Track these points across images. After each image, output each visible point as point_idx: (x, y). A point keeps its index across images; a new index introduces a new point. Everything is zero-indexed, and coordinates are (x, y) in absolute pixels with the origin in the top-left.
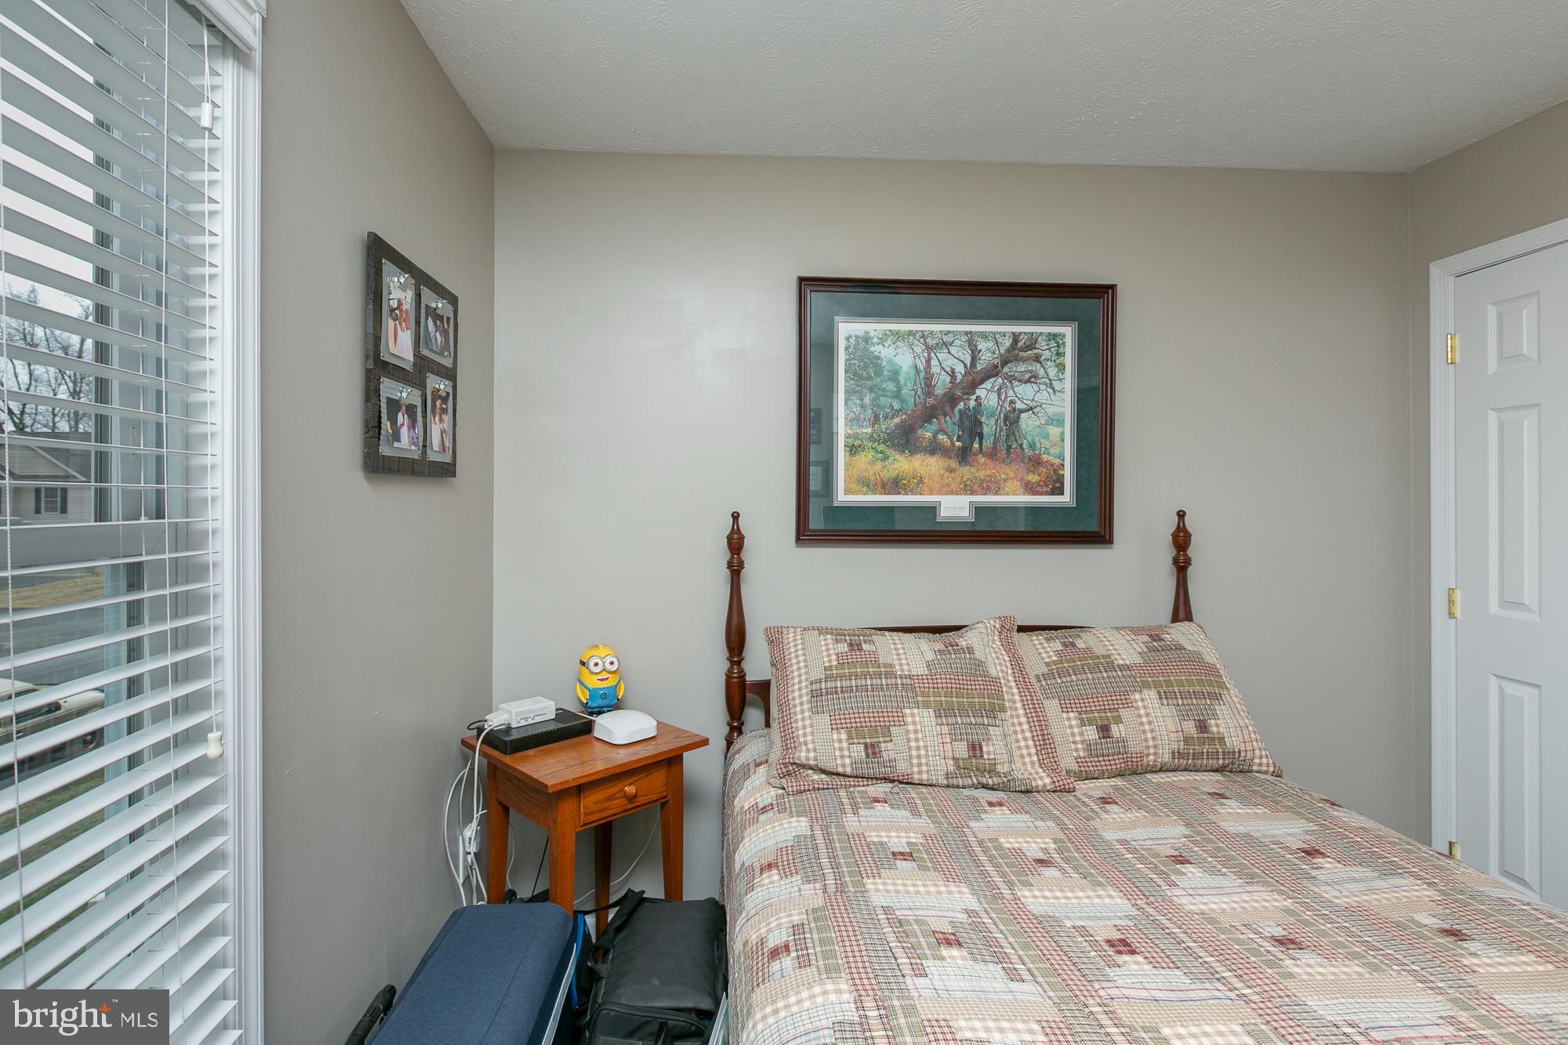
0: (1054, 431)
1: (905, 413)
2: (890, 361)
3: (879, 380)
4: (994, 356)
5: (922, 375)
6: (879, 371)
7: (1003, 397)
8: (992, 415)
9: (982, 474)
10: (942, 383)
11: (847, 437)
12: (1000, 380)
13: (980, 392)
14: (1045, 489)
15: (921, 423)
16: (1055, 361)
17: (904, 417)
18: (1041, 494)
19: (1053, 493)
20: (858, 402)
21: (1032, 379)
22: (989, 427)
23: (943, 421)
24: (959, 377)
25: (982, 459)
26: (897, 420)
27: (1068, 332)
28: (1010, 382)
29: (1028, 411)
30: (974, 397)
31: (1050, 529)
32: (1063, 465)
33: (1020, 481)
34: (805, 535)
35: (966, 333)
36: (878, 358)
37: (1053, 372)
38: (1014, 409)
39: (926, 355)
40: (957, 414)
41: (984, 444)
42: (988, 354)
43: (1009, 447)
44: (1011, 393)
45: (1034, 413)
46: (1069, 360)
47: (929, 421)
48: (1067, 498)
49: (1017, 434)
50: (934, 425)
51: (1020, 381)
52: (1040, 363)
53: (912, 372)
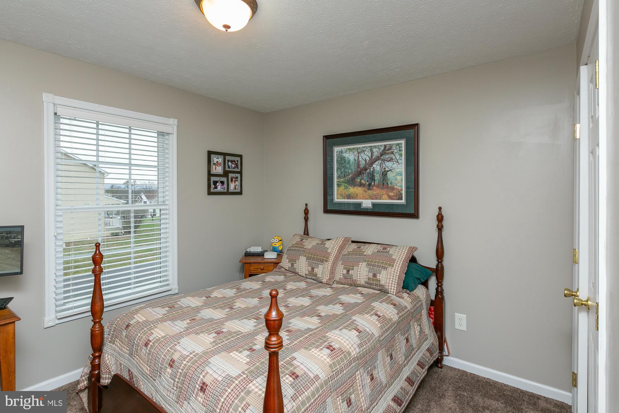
0: (399, 178)
1: (352, 174)
2: (348, 158)
3: (345, 164)
4: (378, 153)
5: (357, 161)
6: (345, 160)
7: (382, 167)
8: (378, 173)
9: (375, 193)
10: (362, 163)
11: (337, 182)
12: (380, 161)
13: (374, 166)
14: (396, 198)
15: (356, 177)
16: (399, 153)
17: (352, 175)
18: (395, 199)
19: (398, 199)
20: (340, 171)
21: (391, 160)
22: (377, 177)
23: (363, 176)
24: (368, 161)
25: (375, 188)
26: (350, 176)
27: (403, 142)
28: (384, 162)
29: (390, 171)
30: (372, 167)
31: (397, 212)
32: (402, 190)
33: (387, 195)
34: (327, 211)
35: (370, 147)
36: (345, 157)
37: (398, 157)
38: (385, 171)
39: (358, 155)
40: (367, 173)
41: (375, 183)
42: (376, 152)
43: (383, 184)
44: (384, 165)
45: (392, 172)
46: (403, 152)
47: (359, 176)
48: (403, 201)
49: (386, 179)
50: (360, 178)
51: (387, 161)
52: (393, 154)
53: (354, 161)
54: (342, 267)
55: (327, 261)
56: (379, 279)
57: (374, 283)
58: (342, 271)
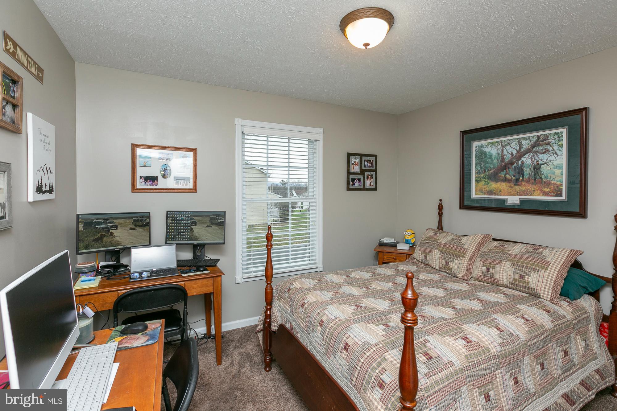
0: (557, 171)
1: (494, 169)
2: (489, 152)
3: (485, 159)
4: (529, 145)
5: (500, 155)
6: (486, 156)
7: (533, 160)
8: (528, 167)
9: (524, 188)
10: (508, 157)
11: (476, 177)
12: (532, 154)
13: (523, 159)
14: (552, 194)
15: (500, 172)
16: (557, 143)
17: (494, 170)
18: (551, 196)
19: (557, 195)
20: (479, 166)
21: (547, 151)
22: (527, 171)
23: (508, 170)
24: (514, 155)
25: (524, 183)
26: (492, 171)
27: (564, 131)
28: (536, 154)
29: (544, 164)
30: (521, 161)
31: (554, 210)
32: (562, 185)
33: (540, 191)
34: (463, 207)
35: (518, 139)
36: (485, 152)
37: (556, 148)
38: (538, 164)
39: (502, 149)
40: (513, 168)
41: (525, 177)
42: (526, 144)
43: (535, 179)
44: (537, 158)
45: (547, 165)
46: (564, 143)
47: (503, 171)
48: (564, 198)
49: (539, 173)
50: (504, 173)
51: (540, 153)
52: (550, 145)
53: (497, 155)
54: (480, 264)
55: (463, 257)
56: (528, 281)
57: (521, 285)
58: (481, 268)
